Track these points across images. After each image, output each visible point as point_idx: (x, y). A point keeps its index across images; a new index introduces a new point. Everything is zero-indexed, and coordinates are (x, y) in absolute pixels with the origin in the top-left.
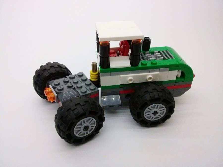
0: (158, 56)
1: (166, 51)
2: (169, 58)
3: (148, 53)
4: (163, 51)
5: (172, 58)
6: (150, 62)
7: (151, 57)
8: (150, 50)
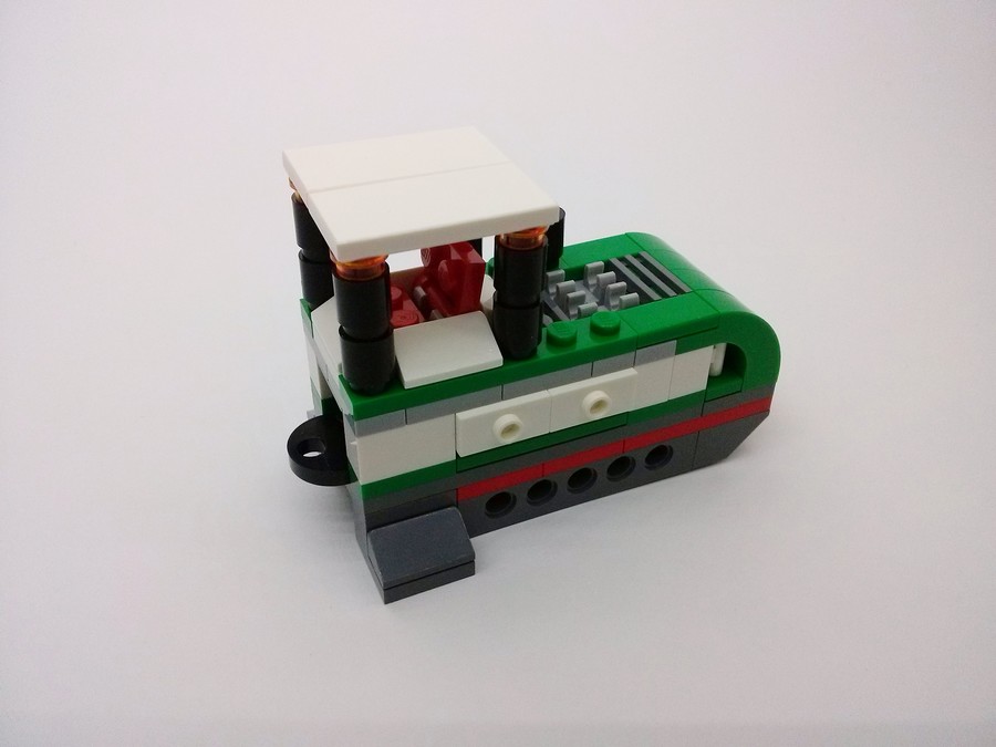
0: (611, 286)
1: (638, 256)
2: (664, 295)
3: (558, 279)
4: (622, 260)
5: (679, 291)
6: (585, 323)
7: (581, 300)
8: (566, 263)
